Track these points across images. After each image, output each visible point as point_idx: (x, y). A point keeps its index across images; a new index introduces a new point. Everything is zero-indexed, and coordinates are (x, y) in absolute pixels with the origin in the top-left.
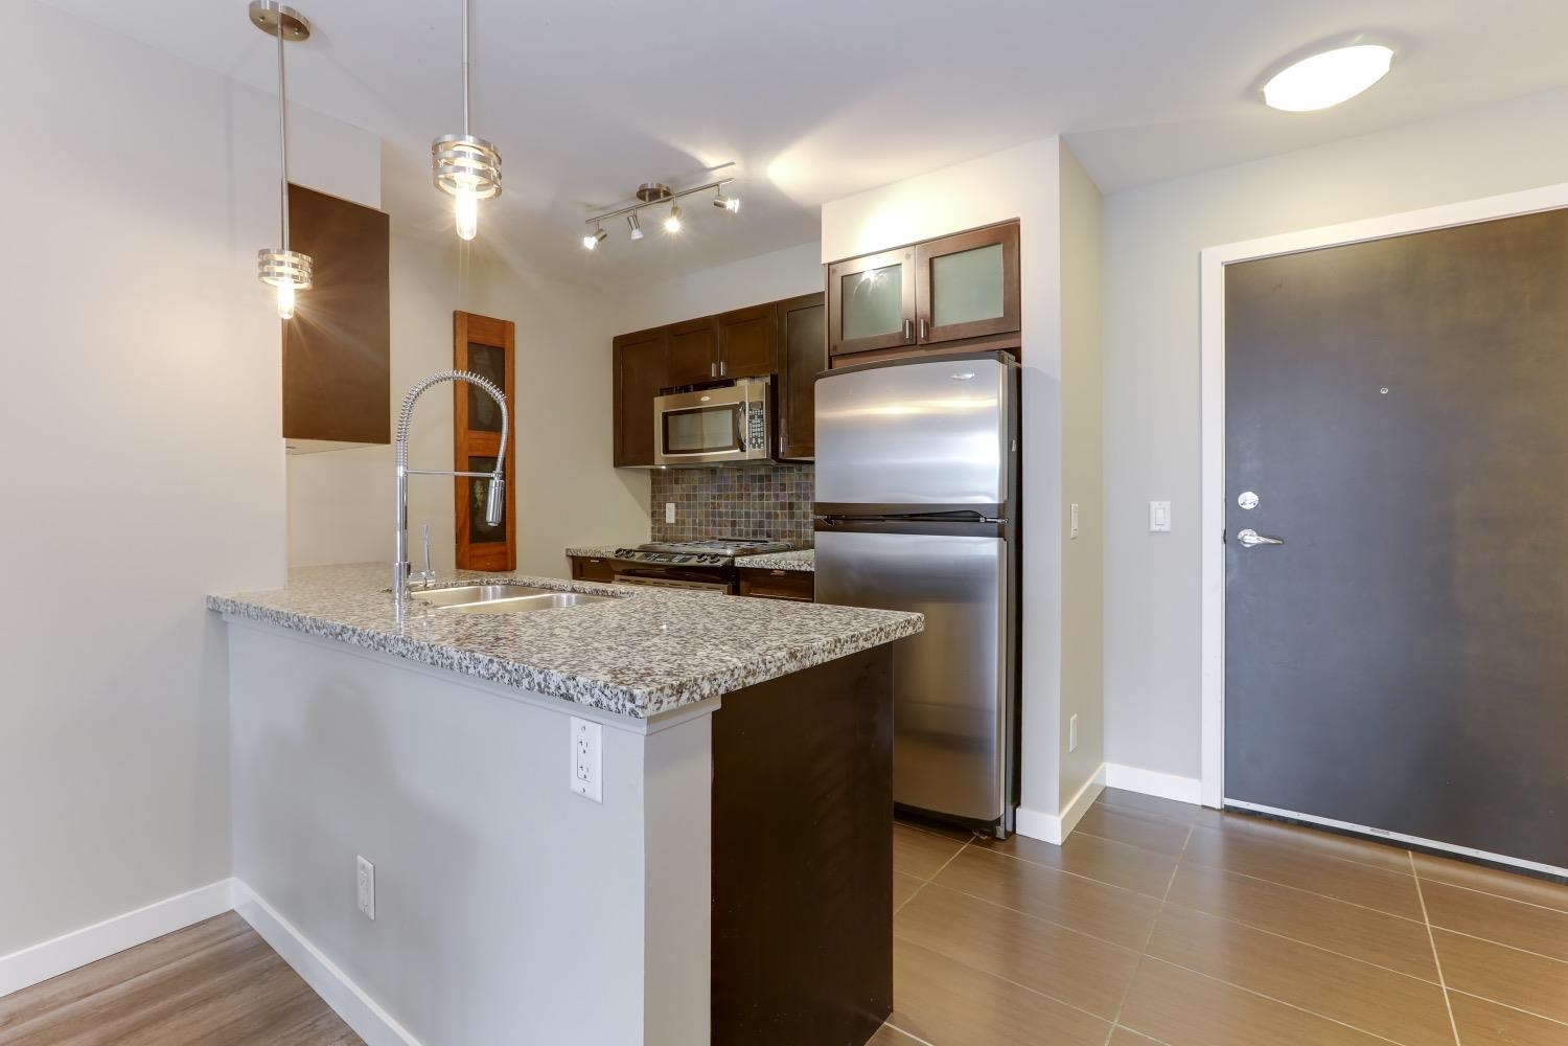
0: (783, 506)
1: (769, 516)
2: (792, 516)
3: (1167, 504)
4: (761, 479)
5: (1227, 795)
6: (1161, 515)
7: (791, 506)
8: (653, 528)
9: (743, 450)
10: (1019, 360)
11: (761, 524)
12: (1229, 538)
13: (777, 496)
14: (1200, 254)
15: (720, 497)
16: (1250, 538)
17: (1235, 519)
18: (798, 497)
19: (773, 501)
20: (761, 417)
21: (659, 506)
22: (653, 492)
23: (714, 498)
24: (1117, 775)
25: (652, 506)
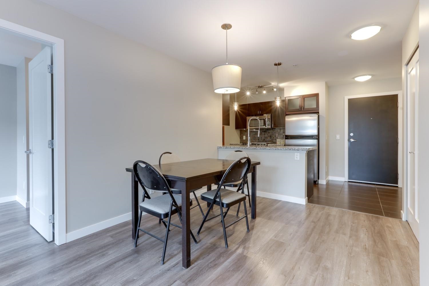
0: (269, 136)
1: (266, 138)
2: (271, 138)
3: (339, 135)
4: (264, 131)
5: (349, 179)
6: (338, 137)
7: (271, 136)
8: (240, 141)
9: (266, 126)
10: (319, 114)
11: (264, 139)
12: (349, 140)
13: (268, 134)
14: (344, 97)
15: (255, 135)
16: (352, 140)
17: (350, 137)
18: (272, 134)
19: (267, 135)
20: (269, 121)
21: (242, 136)
22: (240, 134)
23: (254, 135)
24: (331, 178)
25: (240, 136)
